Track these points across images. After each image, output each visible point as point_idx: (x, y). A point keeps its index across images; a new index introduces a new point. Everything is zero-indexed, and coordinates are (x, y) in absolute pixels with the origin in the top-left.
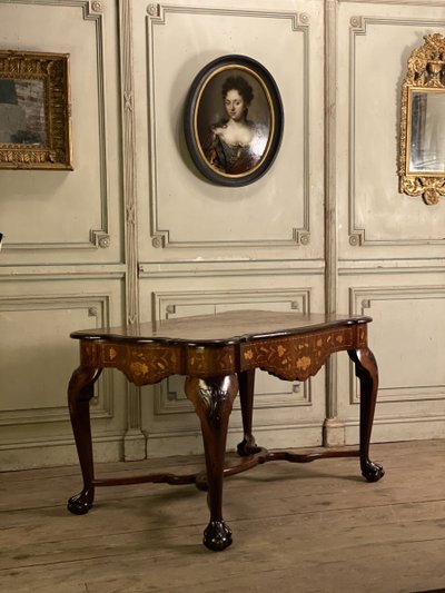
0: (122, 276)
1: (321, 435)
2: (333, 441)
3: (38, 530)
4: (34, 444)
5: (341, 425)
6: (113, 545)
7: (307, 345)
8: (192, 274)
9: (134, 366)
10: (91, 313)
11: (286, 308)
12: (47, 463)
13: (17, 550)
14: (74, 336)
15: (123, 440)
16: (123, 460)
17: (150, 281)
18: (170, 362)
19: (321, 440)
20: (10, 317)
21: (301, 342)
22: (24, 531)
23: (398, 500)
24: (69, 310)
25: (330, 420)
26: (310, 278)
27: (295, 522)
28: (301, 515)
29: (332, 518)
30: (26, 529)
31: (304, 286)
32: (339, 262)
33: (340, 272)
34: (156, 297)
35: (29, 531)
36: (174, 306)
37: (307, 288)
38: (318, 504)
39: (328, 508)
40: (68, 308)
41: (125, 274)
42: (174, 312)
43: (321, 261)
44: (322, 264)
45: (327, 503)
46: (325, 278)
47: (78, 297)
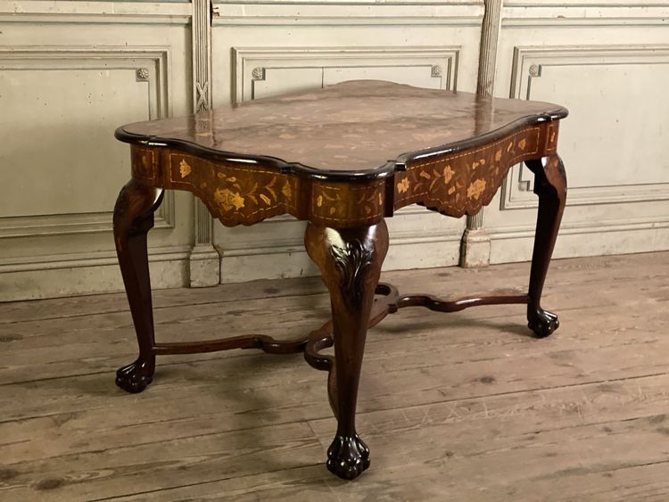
0: (186, 21)
1: (457, 252)
2: (474, 259)
3: (73, 423)
4: (60, 264)
5: (486, 238)
6: (189, 460)
7: (483, 161)
8: (294, 22)
9: (221, 195)
10: (140, 76)
12: (80, 289)
13: (44, 467)
14: (123, 137)
15: (188, 259)
16: (187, 285)
17: (229, 30)
18: (281, 196)
19: (457, 258)
20: (16, 79)
21: (476, 158)
22: (51, 427)
23: (588, 376)
24: (107, 71)
25: (472, 232)
26: (460, 32)
27: (451, 417)
28: (456, 403)
29: (502, 410)
30: (55, 421)
31: (452, 44)
32: (505, 8)
33: (506, 23)
34: (238, 55)
35: (59, 426)
36: (264, 70)
37: (457, 47)
38: (476, 380)
39: (492, 389)
40: (104, 69)
41: (191, 18)
42: (264, 78)
43: (478, 7)
44: (480, 11)
45: (488, 380)
46: (482, 32)
47: (121, 52)
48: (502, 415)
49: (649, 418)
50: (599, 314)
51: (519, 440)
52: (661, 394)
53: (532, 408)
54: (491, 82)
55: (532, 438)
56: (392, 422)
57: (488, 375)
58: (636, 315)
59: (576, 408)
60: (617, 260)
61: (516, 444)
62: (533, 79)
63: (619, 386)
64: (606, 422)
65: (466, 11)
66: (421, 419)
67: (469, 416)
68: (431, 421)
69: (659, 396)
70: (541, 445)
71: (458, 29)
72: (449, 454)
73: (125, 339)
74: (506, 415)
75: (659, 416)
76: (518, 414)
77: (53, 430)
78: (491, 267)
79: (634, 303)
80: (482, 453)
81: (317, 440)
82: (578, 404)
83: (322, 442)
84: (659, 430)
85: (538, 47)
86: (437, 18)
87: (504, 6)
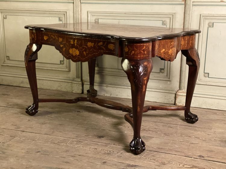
1: (174, 99)
11: (159, 24)
19: (174, 101)
26: (175, 7)
36: (98, 19)
37: (173, 13)
38: (97, 136)
45: (101, 137)
46: (185, 7)
47: (53, 11)
62: (210, 28)
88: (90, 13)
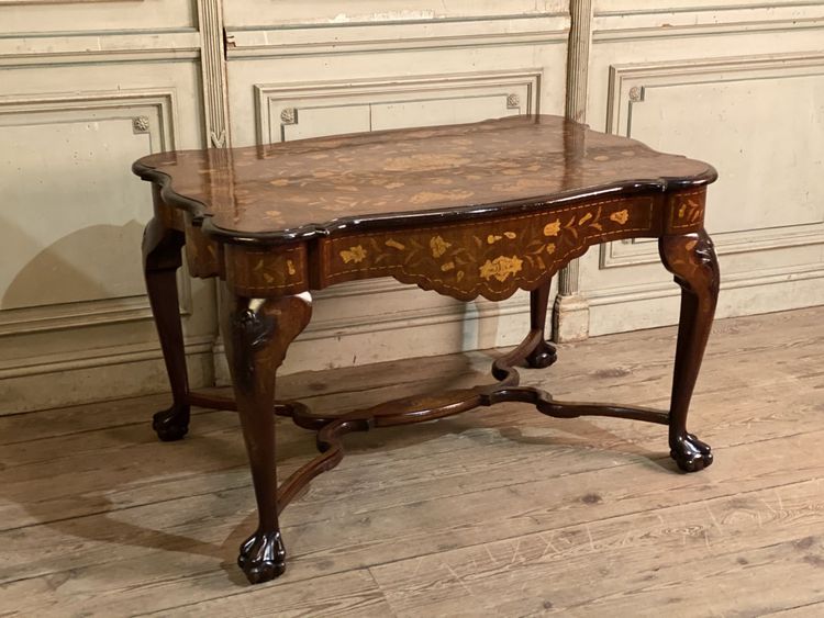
0: (194, 55)
1: (549, 324)
2: (569, 332)
5: (583, 305)
7: (510, 235)
8: (330, 49)
10: (138, 128)
11: (497, 108)
15: (211, 352)
16: (211, 383)
17: (246, 63)
19: (548, 332)
22: (44, 591)
23: (715, 487)
24: (96, 124)
25: (565, 299)
26: (541, 50)
27: (549, 552)
28: (553, 533)
29: (609, 540)
30: (49, 582)
31: (532, 66)
32: (596, 19)
33: (597, 37)
34: (261, 94)
35: (55, 589)
36: (296, 111)
37: (538, 70)
38: (577, 500)
39: (597, 511)
40: (93, 120)
41: (200, 51)
42: (296, 122)
43: (563, 18)
44: (565, 23)
45: (592, 499)
46: (569, 49)
47: (112, 99)
48: (611, 547)
49: (792, 542)
50: (726, 400)
51: (634, 582)
52: (807, 508)
53: (647, 536)
54: (583, 112)
55: (649, 578)
56: (475, 564)
57: (592, 492)
58: (772, 399)
59: (702, 533)
60: (747, 323)
61: (630, 587)
62: (634, 105)
63: (754, 500)
64: (739, 551)
65: (546, 24)
66: (510, 559)
67: (571, 550)
68: (523, 559)
69: (805, 513)
70: (661, 588)
71: (538, 47)
72: (547, 606)
73: (136, 463)
74: (617, 546)
75: (804, 540)
76: (631, 545)
77: (48, 596)
78: (592, 341)
79: (768, 383)
80: (589, 602)
81: (381, 594)
82: (705, 527)
83: (388, 597)
84: (807, 559)
85: (638, 64)
86: (512, 35)
87: (595, 16)
88: (264, 92)
